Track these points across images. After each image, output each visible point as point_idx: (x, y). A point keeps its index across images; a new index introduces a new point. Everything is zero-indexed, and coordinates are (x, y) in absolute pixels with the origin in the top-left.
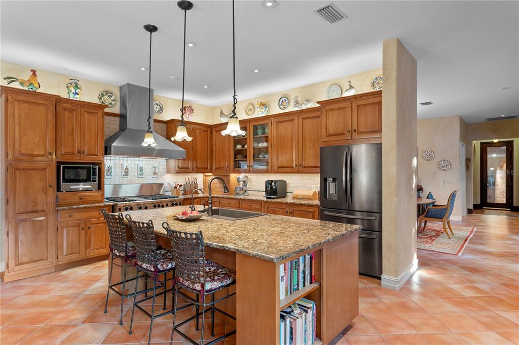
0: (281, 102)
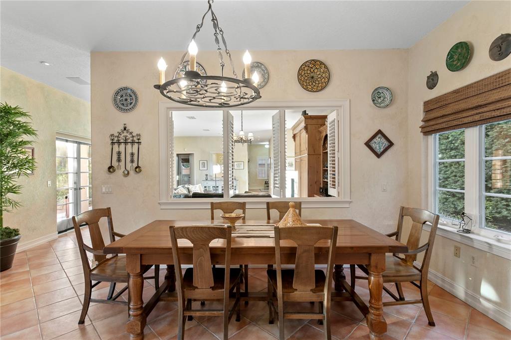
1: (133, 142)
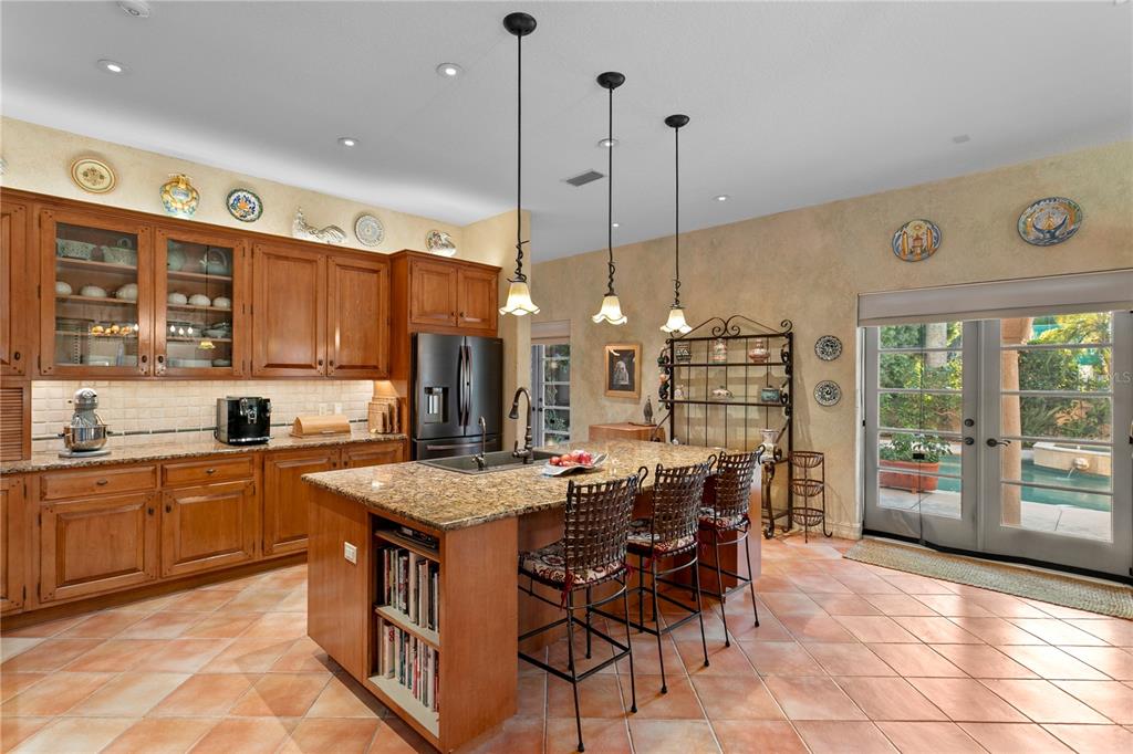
0: (233, 198)
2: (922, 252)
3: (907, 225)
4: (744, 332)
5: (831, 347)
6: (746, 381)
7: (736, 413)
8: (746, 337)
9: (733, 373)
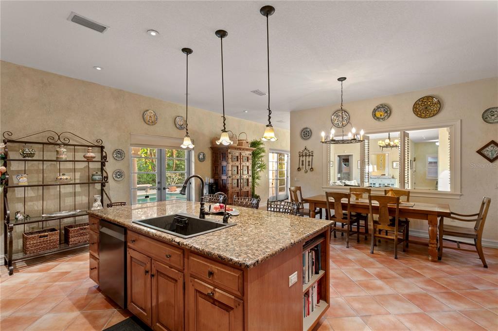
1: (309, 155)
2: (152, 122)
3: (148, 110)
4: (71, 142)
5: (119, 154)
6: (75, 170)
7: (68, 189)
8: (75, 145)
9: (64, 166)
